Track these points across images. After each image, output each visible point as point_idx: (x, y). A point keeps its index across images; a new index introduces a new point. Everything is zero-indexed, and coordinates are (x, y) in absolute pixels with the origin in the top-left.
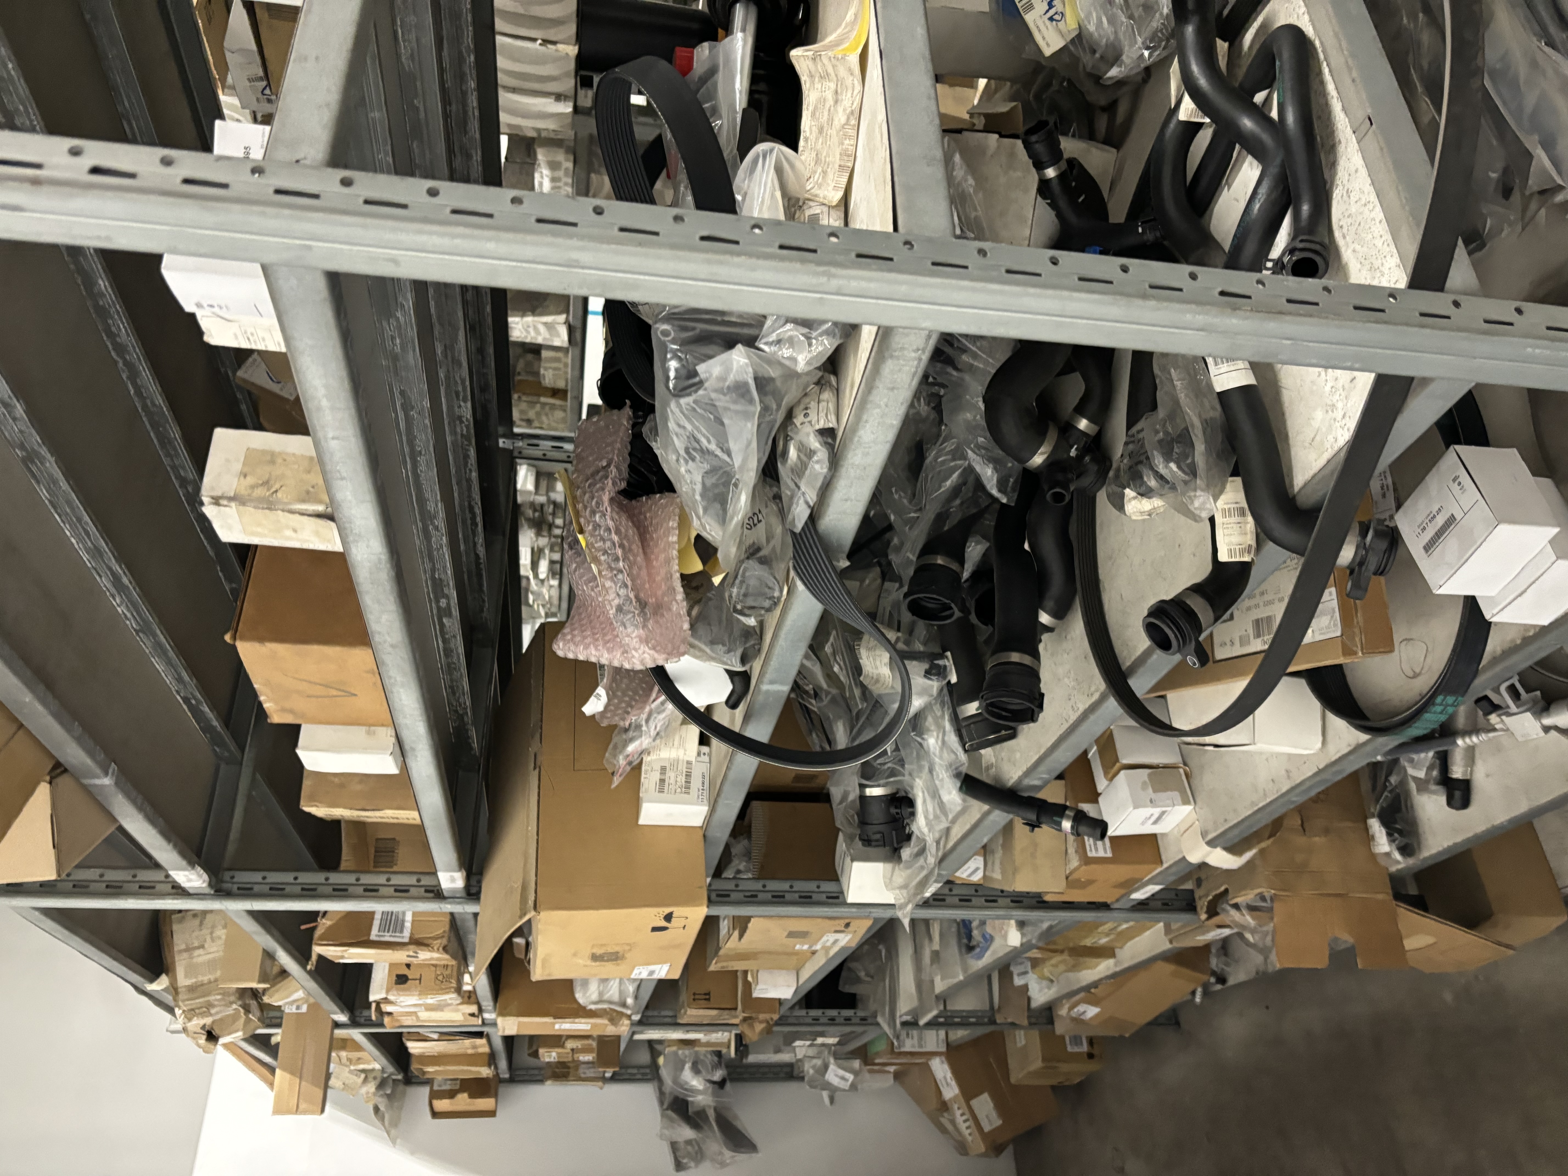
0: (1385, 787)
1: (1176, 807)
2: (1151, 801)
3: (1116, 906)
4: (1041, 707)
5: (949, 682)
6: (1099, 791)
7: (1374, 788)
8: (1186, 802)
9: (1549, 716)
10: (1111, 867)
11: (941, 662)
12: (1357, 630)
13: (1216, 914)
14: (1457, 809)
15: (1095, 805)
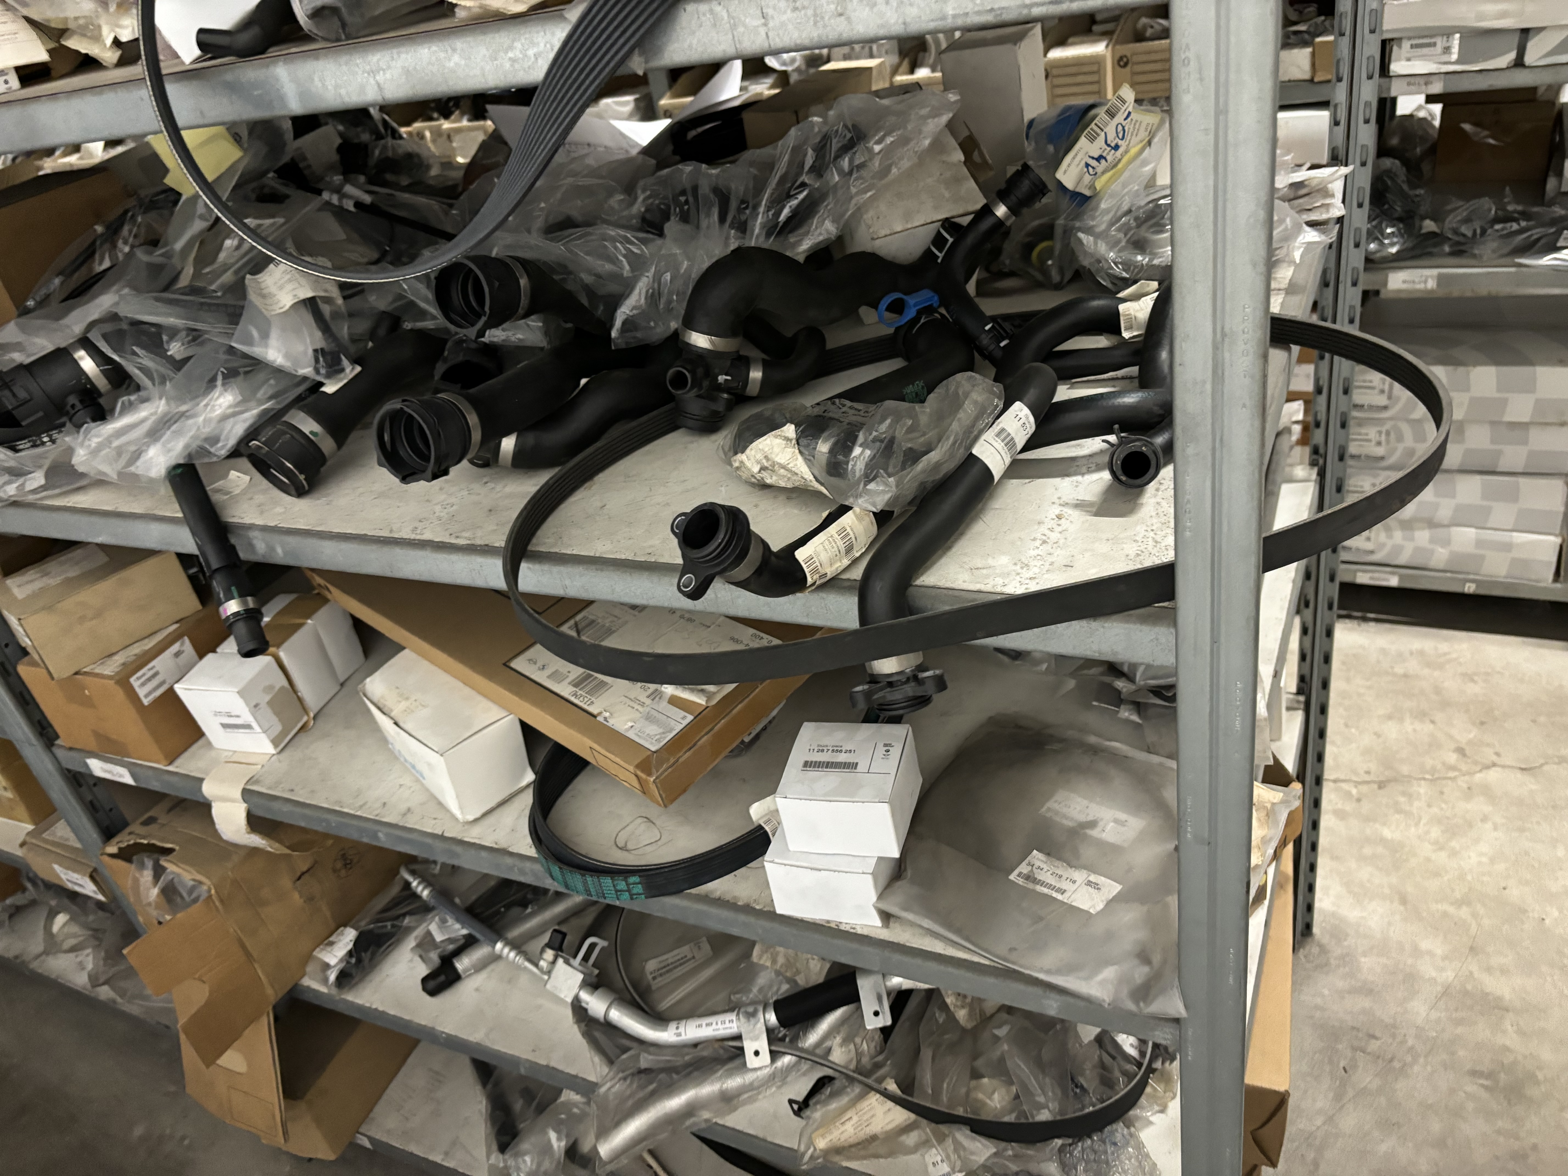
0: (397, 918)
1: (263, 736)
2: (256, 706)
3: (59, 753)
4: (435, 477)
5: (321, 384)
6: (218, 650)
7: (385, 910)
8: (275, 742)
9: (592, 993)
10: (131, 713)
11: (345, 362)
12: (672, 760)
13: (129, 860)
14: (425, 989)
15: (196, 657)
